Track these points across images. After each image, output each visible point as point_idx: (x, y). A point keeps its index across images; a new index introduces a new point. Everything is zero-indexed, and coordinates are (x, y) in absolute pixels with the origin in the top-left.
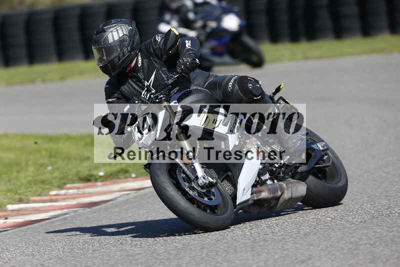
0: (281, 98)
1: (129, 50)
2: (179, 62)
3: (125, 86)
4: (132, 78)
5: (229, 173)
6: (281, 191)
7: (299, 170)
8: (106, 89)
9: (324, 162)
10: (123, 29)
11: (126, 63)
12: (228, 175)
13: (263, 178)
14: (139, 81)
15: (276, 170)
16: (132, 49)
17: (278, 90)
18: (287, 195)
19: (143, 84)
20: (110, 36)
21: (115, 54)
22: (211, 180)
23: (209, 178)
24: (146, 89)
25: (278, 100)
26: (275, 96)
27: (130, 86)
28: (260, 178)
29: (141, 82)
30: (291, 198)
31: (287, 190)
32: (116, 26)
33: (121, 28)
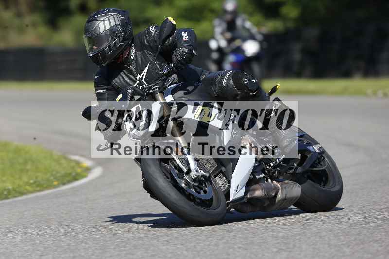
0: (277, 99)
1: (121, 40)
3: (117, 79)
6: (275, 190)
10: (116, 18)
11: (116, 54)
12: (221, 170)
14: (131, 74)
16: (124, 40)
18: (281, 196)
19: (135, 77)
20: (101, 25)
23: (202, 171)
27: (122, 79)
28: (254, 177)
30: (285, 199)
31: (281, 190)
32: (107, 15)
33: (114, 17)
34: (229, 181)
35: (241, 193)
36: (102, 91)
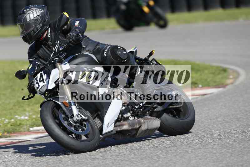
0: (153, 59)
1: (41, 26)
2: (68, 36)
3: (40, 50)
4: (45, 45)
5: (99, 113)
6: (139, 124)
7: (156, 110)
8: (29, 52)
9: (178, 104)
10: (37, 12)
11: (39, 35)
12: (98, 114)
13: (125, 116)
14: (49, 47)
15: (136, 111)
16: (43, 26)
17: (151, 54)
18: (144, 127)
19: (52, 49)
20: (28, 16)
21: (31, 29)
22: (84, 117)
23: (83, 116)
24: (53, 53)
25: (152, 61)
26: (150, 58)
27: (43, 50)
28: (122, 116)
29: (50, 48)
30: (147, 130)
31: (144, 124)
32: (32, 10)
33: (36, 11)
34: (102, 121)
35: (111, 128)
36: (32, 59)
